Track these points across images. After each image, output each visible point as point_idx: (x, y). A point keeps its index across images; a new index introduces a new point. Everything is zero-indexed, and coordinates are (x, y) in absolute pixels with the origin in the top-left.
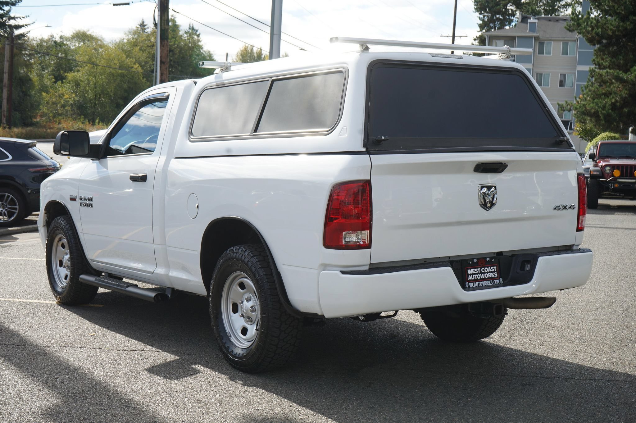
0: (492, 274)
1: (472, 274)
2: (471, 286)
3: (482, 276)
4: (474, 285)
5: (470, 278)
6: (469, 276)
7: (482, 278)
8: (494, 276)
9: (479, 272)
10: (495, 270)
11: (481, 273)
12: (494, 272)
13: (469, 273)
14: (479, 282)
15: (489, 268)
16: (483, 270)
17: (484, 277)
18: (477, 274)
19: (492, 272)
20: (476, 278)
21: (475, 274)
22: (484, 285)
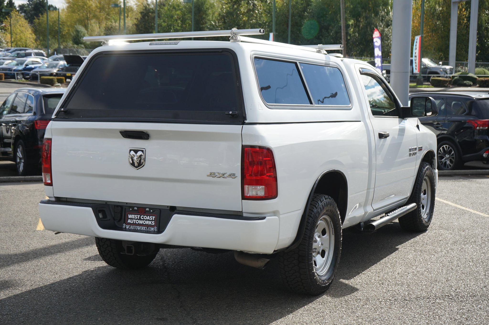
0: (150, 222)
1: (132, 219)
2: (127, 228)
3: (141, 222)
4: (130, 227)
5: (129, 221)
6: (129, 220)
7: (140, 223)
8: (151, 224)
9: (138, 218)
10: (153, 219)
11: (140, 219)
12: (152, 220)
13: (129, 217)
14: (135, 226)
15: (148, 217)
16: (143, 217)
17: (142, 223)
18: (136, 219)
19: (150, 220)
20: (134, 223)
21: (135, 219)
22: (139, 229)
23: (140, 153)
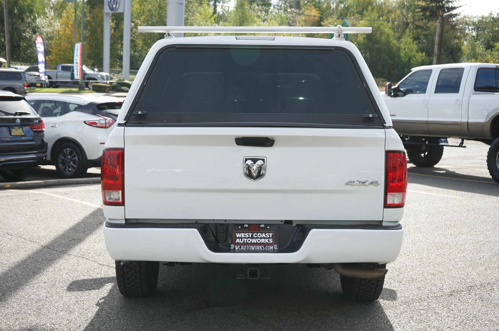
0: (267, 240)
1: (242, 238)
2: (237, 248)
3: (254, 241)
4: (240, 247)
5: (238, 241)
6: (238, 239)
7: (253, 242)
8: (268, 242)
9: (250, 237)
10: (271, 237)
11: (252, 237)
12: (269, 238)
13: (237, 236)
14: (247, 246)
15: (264, 234)
16: (255, 235)
17: (255, 242)
18: (247, 238)
19: (267, 238)
20: (245, 242)
21: (245, 238)
22: (253, 249)
23: (259, 163)
